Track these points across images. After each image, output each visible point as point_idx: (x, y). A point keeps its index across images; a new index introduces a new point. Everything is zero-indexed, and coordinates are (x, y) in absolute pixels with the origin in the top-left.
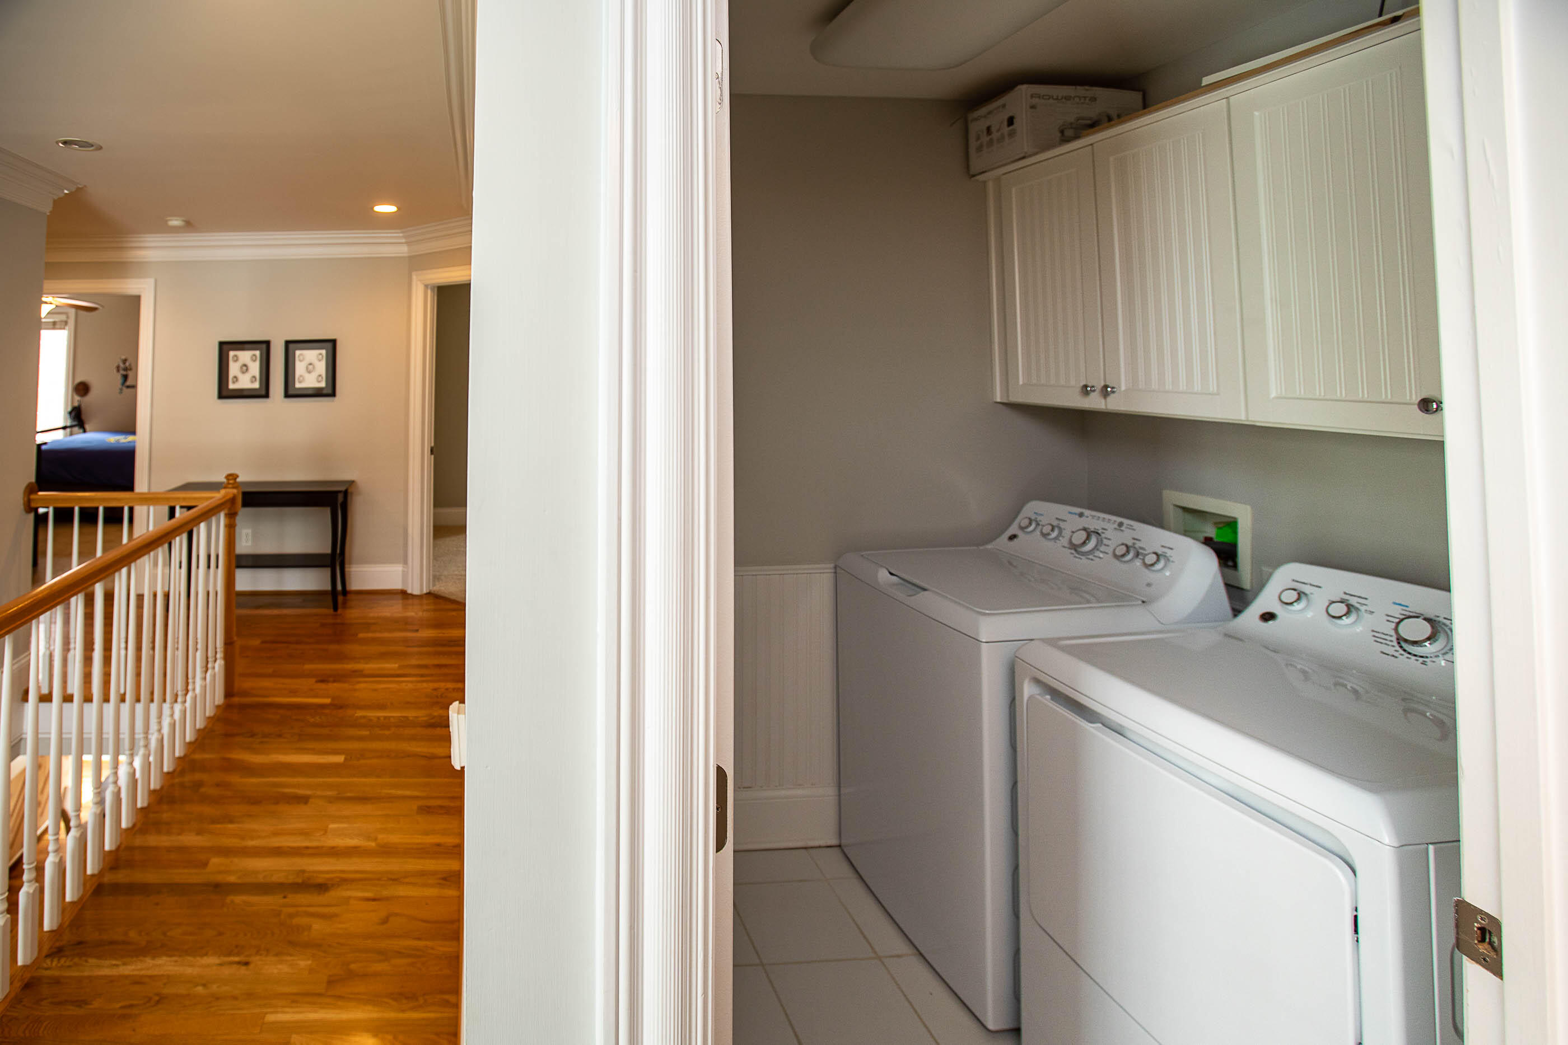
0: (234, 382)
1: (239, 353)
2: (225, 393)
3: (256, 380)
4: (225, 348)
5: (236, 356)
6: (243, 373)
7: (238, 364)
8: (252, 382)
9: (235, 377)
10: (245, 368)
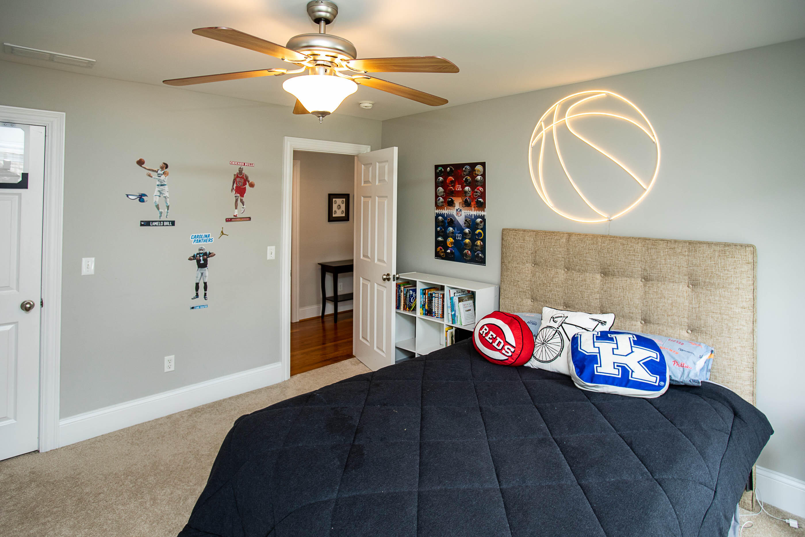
0: (335, 214)
1: (337, 200)
2: (331, 219)
3: (343, 212)
4: (331, 197)
5: (335, 201)
6: (339, 209)
7: (337, 205)
8: (342, 214)
9: (335, 211)
10: (339, 207)
